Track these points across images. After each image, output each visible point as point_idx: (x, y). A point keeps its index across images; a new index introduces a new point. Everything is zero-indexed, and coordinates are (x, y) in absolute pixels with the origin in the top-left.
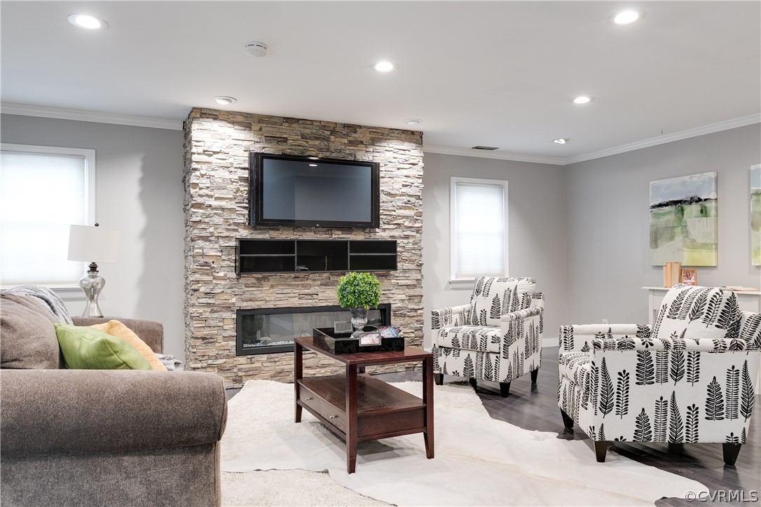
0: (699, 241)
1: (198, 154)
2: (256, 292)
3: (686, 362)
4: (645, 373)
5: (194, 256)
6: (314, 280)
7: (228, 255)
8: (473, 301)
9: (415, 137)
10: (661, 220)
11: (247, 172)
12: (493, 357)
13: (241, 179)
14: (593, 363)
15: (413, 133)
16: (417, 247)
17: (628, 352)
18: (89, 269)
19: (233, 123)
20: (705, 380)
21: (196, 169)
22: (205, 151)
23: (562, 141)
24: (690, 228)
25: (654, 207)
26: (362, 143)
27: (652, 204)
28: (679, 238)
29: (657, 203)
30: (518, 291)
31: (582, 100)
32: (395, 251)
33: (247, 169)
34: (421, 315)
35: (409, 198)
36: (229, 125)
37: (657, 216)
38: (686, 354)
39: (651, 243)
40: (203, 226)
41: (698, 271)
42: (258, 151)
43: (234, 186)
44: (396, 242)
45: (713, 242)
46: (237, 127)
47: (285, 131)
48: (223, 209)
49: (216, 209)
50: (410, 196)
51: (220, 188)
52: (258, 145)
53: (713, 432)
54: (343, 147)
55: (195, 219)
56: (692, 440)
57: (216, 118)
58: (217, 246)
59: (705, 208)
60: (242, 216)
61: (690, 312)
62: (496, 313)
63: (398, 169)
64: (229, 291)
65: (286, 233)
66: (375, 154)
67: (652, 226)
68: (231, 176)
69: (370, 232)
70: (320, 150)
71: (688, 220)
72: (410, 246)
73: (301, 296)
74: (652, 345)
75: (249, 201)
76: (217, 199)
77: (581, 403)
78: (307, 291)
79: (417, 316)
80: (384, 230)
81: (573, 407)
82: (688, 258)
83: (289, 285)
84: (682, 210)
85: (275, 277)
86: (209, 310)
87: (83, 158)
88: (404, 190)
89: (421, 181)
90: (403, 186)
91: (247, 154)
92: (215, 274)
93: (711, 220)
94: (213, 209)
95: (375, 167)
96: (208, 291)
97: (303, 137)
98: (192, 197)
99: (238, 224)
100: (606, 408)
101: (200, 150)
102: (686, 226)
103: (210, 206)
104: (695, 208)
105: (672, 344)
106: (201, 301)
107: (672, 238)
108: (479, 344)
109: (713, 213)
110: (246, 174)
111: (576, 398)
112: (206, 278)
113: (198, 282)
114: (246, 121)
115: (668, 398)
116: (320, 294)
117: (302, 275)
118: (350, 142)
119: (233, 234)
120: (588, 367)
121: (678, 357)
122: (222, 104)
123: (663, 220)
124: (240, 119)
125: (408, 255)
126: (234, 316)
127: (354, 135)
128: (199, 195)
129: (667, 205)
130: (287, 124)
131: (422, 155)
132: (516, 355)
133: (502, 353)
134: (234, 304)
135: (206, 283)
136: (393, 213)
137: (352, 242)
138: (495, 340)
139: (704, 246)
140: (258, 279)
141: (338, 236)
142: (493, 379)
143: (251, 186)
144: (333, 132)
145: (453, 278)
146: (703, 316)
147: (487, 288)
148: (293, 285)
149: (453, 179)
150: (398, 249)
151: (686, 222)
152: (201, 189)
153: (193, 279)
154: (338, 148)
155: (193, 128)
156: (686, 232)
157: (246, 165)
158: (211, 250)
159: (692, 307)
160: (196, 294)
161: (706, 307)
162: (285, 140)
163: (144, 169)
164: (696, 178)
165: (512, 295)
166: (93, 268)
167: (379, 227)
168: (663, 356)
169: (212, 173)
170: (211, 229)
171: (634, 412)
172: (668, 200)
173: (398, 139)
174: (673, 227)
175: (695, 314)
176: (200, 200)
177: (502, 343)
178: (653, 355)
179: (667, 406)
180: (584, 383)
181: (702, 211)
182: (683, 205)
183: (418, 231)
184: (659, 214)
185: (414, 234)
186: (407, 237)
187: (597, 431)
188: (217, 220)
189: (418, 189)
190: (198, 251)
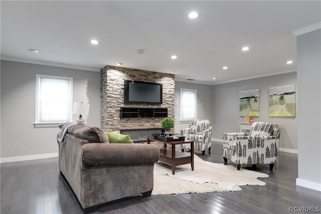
0: (254, 109)
1: (109, 80)
2: (126, 124)
3: (261, 142)
4: (250, 146)
5: (107, 113)
6: (143, 120)
7: (118, 112)
8: (191, 127)
9: (172, 76)
10: (243, 103)
11: (123, 86)
12: (200, 143)
13: (122, 88)
14: (237, 143)
15: (172, 75)
16: (173, 110)
17: (246, 140)
18: (79, 117)
19: (119, 71)
20: (265, 147)
21: (108, 85)
22: (111, 79)
23: (215, 79)
24: (252, 105)
25: (241, 99)
26: (157, 78)
27: (240, 98)
28: (248, 108)
29: (242, 98)
30: (205, 124)
31: (225, 68)
32: (167, 112)
33: (124, 85)
34: (174, 131)
35: (171, 95)
36: (118, 71)
37: (241, 101)
38: (260, 140)
39: (240, 109)
40: (110, 103)
41: (255, 118)
42: (127, 80)
43: (120, 91)
44: (167, 109)
45: (258, 109)
46: (121, 72)
47: (134, 73)
48: (116, 98)
49: (114, 98)
50: (171, 94)
51: (115, 91)
52: (127, 78)
53: (267, 161)
54: (152, 79)
55: (108, 101)
56: (262, 163)
57: (114, 69)
58: (114, 109)
59: (256, 99)
60: (122, 100)
61: (261, 129)
62: (199, 130)
63: (167, 86)
64: (118, 124)
65: (135, 105)
66: (161, 81)
67: (240, 104)
68: (119, 87)
69: (159, 105)
70: (145, 80)
71: (251, 103)
72: (171, 110)
73: (139, 126)
74: (252, 138)
75: (124, 95)
76: (115, 94)
77: (232, 154)
78: (141, 124)
79: (173, 132)
80: (163, 105)
81: (229, 156)
82: (251, 114)
83: (136, 122)
84: (249, 100)
85: (132, 119)
86: (112, 130)
87: (69, 80)
88: (169, 92)
89: (174, 90)
90: (169, 91)
91: (124, 81)
92: (114, 118)
93: (258, 103)
94: (113, 98)
95: (161, 85)
96: (112, 124)
97: (140, 75)
98: (107, 94)
99: (121, 103)
100: (240, 155)
101: (110, 79)
102: (250, 105)
103: (113, 97)
104: (253, 99)
105: (257, 138)
106: (109, 127)
107: (246, 108)
108: (196, 139)
109: (258, 101)
110: (123, 87)
111: (230, 153)
112: (111, 120)
113: (109, 121)
114: (123, 70)
115: (256, 152)
116: (145, 125)
117: (139, 119)
118: (154, 77)
119: (119, 106)
120: (235, 144)
121: (259, 141)
122: (118, 65)
123: (244, 103)
124: (121, 69)
125: (170, 113)
126: (120, 132)
127: (155, 75)
128: (109, 93)
129: (245, 98)
130: (135, 71)
131: (174, 82)
132: (206, 143)
133: (203, 142)
134: (119, 128)
135: (111, 121)
136: (166, 100)
137: (155, 109)
138: (201, 138)
139: (256, 110)
140: (126, 120)
141: (150, 107)
142: (200, 150)
143: (125, 91)
144: (149, 74)
145: (181, 120)
146: (264, 130)
147: (196, 123)
148: (137, 122)
149: (181, 89)
150: (168, 111)
151: (250, 103)
152: (110, 91)
153: (107, 120)
154: (150, 79)
155: (107, 72)
156: (250, 107)
157: (123, 84)
158: (113, 111)
159: (261, 127)
160: (108, 125)
161: (265, 128)
162: (135, 76)
163: (88, 84)
164: (253, 91)
165: (203, 125)
166: (81, 116)
167: (162, 104)
168: (255, 141)
169: (113, 86)
170: (113, 104)
171: (247, 156)
172: (245, 97)
173: (167, 77)
174: (247, 105)
175: (262, 129)
176: (109, 95)
177: (203, 139)
178: (252, 140)
179: (256, 154)
180: (234, 149)
181: (255, 100)
182: (250, 99)
183: (173, 105)
184: (242, 101)
185: (172, 106)
186: (170, 107)
187: (238, 162)
188: (115, 101)
189: (173, 92)
190: (109, 111)
